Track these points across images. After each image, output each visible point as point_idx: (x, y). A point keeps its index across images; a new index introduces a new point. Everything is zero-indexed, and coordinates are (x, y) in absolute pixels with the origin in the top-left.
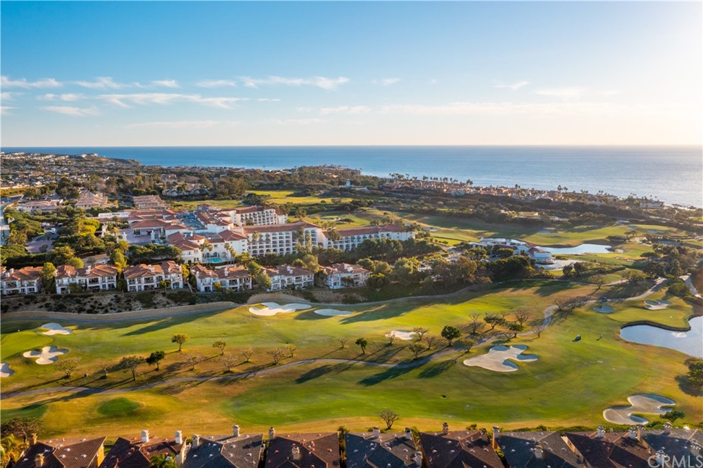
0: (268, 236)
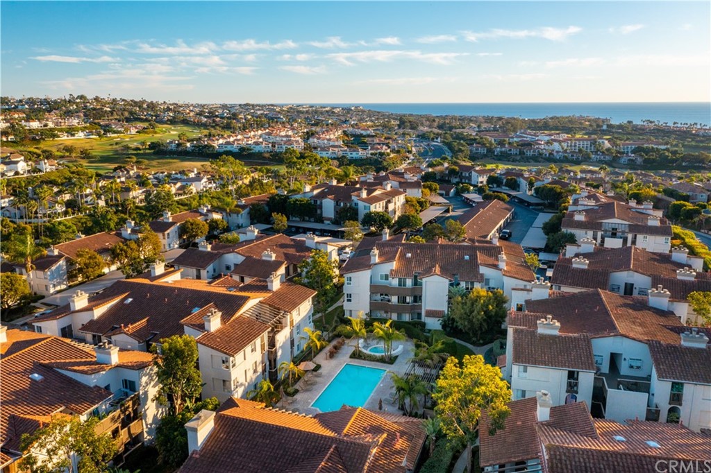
0: (575, 143)
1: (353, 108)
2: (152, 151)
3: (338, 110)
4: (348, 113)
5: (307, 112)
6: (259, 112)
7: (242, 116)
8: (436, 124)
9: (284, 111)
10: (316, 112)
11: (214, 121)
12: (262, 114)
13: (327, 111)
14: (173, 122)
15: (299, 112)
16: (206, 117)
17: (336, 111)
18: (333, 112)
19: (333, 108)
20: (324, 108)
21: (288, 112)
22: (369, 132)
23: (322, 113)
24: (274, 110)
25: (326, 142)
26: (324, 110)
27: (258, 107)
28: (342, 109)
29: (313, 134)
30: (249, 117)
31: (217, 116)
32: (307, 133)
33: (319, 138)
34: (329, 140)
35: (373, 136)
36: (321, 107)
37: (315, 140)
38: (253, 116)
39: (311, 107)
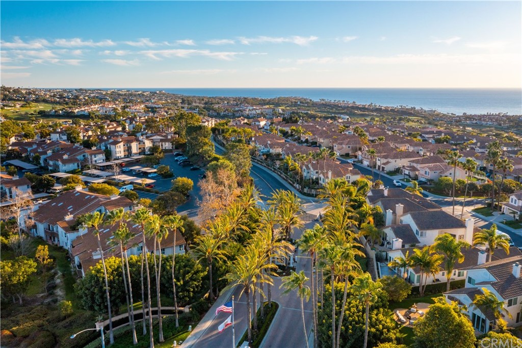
0: (265, 110)
1: (158, 92)
2: (40, 115)
3: (147, 93)
4: (153, 95)
5: (125, 95)
6: (92, 95)
7: (81, 97)
8: (203, 102)
9: (108, 94)
10: (131, 95)
11: (64, 101)
12: (94, 96)
13: (139, 94)
14: (37, 101)
15: (119, 95)
16: (58, 98)
17: (145, 94)
18: (143, 95)
19: (144, 92)
20: (137, 92)
21: (111, 95)
22: (159, 106)
23: (135, 95)
24: (102, 94)
25: (134, 110)
26: (137, 93)
27: (89, 92)
28: (151, 93)
29: (127, 107)
30: (87, 98)
31: (65, 97)
32: (124, 106)
33: (130, 109)
34: (135, 109)
35: (161, 108)
36: (135, 92)
37: (128, 110)
38: (89, 98)
39: (128, 91)
